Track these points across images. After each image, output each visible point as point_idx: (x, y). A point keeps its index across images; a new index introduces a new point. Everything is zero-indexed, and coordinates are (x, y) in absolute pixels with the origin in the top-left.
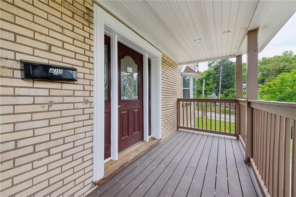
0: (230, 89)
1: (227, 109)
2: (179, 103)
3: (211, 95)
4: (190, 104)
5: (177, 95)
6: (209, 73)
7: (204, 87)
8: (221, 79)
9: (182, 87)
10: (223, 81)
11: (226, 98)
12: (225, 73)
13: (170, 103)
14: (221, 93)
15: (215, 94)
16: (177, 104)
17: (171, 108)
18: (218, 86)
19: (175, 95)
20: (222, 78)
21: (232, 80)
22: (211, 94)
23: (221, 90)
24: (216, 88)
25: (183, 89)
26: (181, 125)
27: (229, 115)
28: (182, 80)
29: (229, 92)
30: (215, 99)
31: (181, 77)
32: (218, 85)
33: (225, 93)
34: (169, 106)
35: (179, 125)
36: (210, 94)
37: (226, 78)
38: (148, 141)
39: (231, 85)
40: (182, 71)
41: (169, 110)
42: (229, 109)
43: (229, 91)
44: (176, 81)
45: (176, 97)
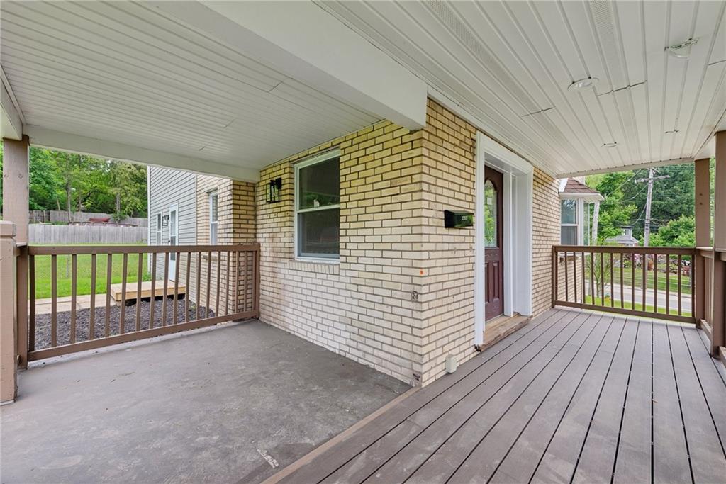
0: (683, 219)
1: (674, 277)
2: (557, 255)
3: (618, 237)
4: (574, 258)
5: (552, 239)
6: (611, 175)
7: (596, 215)
8: (650, 190)
9: (560, 221)
10: (656, 197)
11: (667, 244)
12: (666, 174)
13: (542, 255)
14: (652, 231)
15: (630, 232)
16: (552, 256)
17: (542, 263)
18: (640, 211)
19: (549, 239)
20: (655, 186)
21: (688, 192)
22: (620, 233)
23: (651, 223)
24: (634, 216)
25: (562, 227)
26: (561, 298)
27: (677, 294)
28: (560, 207)
29: (676, 228)
30: (630, 246)
31: (558, 202)
32: (642, 207)
33: (665, 231)
34: (540, 259)
35: (557, 299)
36: (616, 235)
37: (666, 189)
38: (512, 316)
39: (685, 207)
40: (562, 189)
41: (540, 268)
42: (677, 275)
43: (678, 226)
44: (551, 211)
45: (551, 243)
